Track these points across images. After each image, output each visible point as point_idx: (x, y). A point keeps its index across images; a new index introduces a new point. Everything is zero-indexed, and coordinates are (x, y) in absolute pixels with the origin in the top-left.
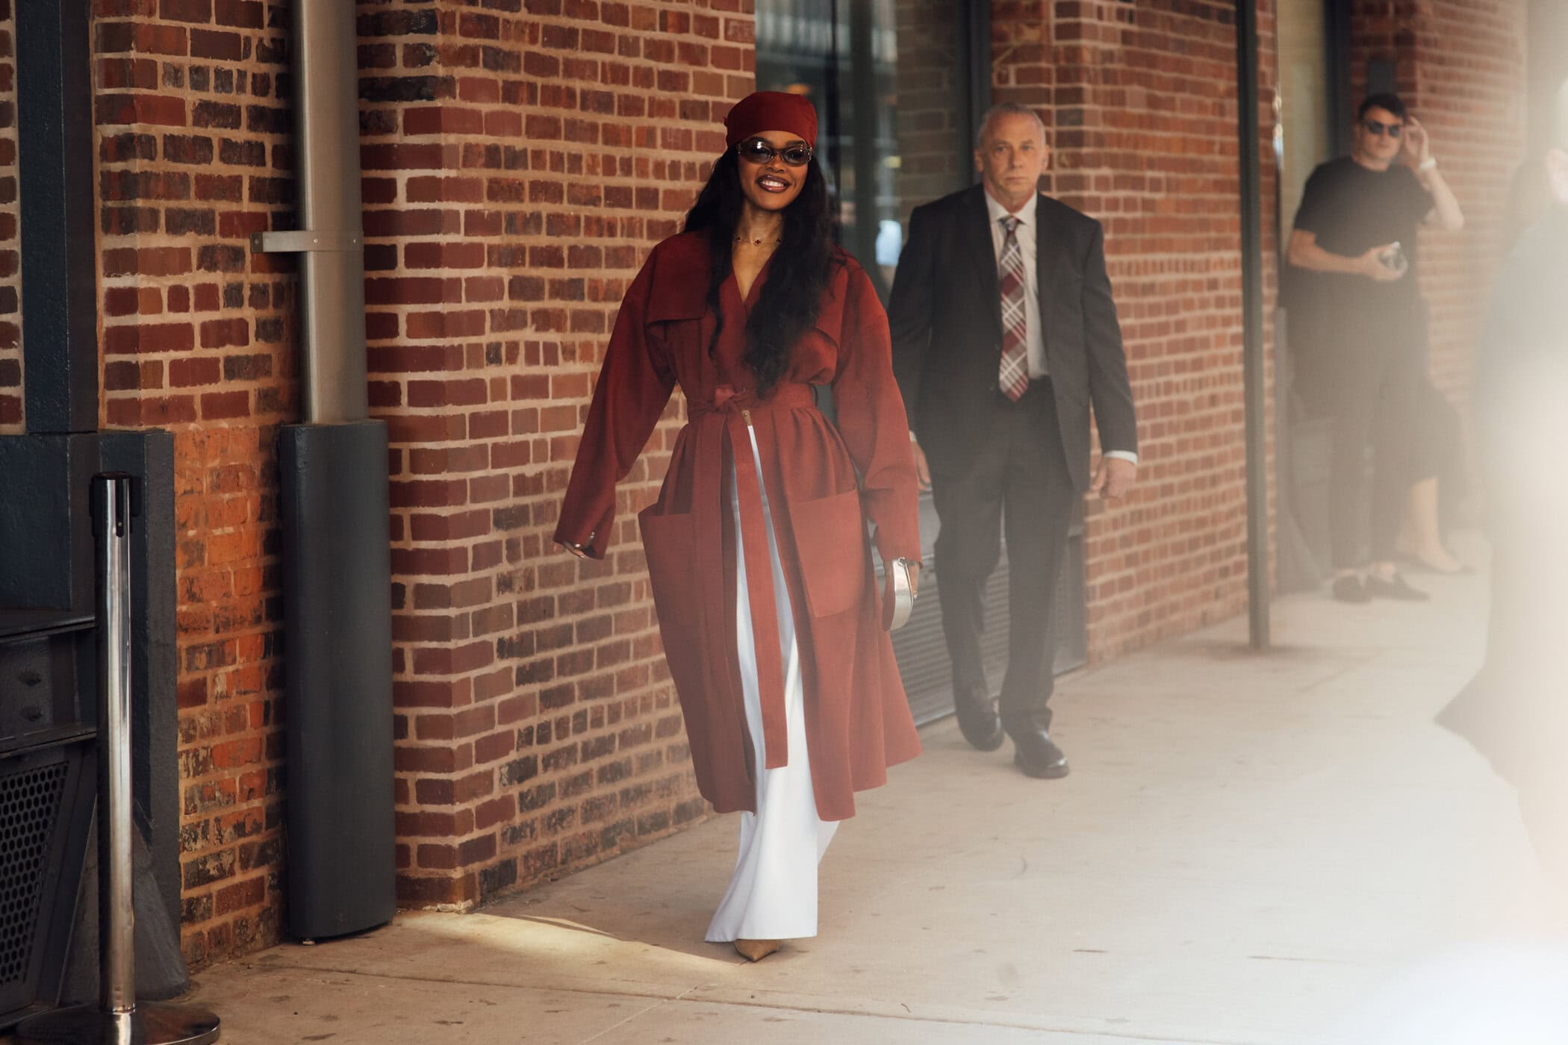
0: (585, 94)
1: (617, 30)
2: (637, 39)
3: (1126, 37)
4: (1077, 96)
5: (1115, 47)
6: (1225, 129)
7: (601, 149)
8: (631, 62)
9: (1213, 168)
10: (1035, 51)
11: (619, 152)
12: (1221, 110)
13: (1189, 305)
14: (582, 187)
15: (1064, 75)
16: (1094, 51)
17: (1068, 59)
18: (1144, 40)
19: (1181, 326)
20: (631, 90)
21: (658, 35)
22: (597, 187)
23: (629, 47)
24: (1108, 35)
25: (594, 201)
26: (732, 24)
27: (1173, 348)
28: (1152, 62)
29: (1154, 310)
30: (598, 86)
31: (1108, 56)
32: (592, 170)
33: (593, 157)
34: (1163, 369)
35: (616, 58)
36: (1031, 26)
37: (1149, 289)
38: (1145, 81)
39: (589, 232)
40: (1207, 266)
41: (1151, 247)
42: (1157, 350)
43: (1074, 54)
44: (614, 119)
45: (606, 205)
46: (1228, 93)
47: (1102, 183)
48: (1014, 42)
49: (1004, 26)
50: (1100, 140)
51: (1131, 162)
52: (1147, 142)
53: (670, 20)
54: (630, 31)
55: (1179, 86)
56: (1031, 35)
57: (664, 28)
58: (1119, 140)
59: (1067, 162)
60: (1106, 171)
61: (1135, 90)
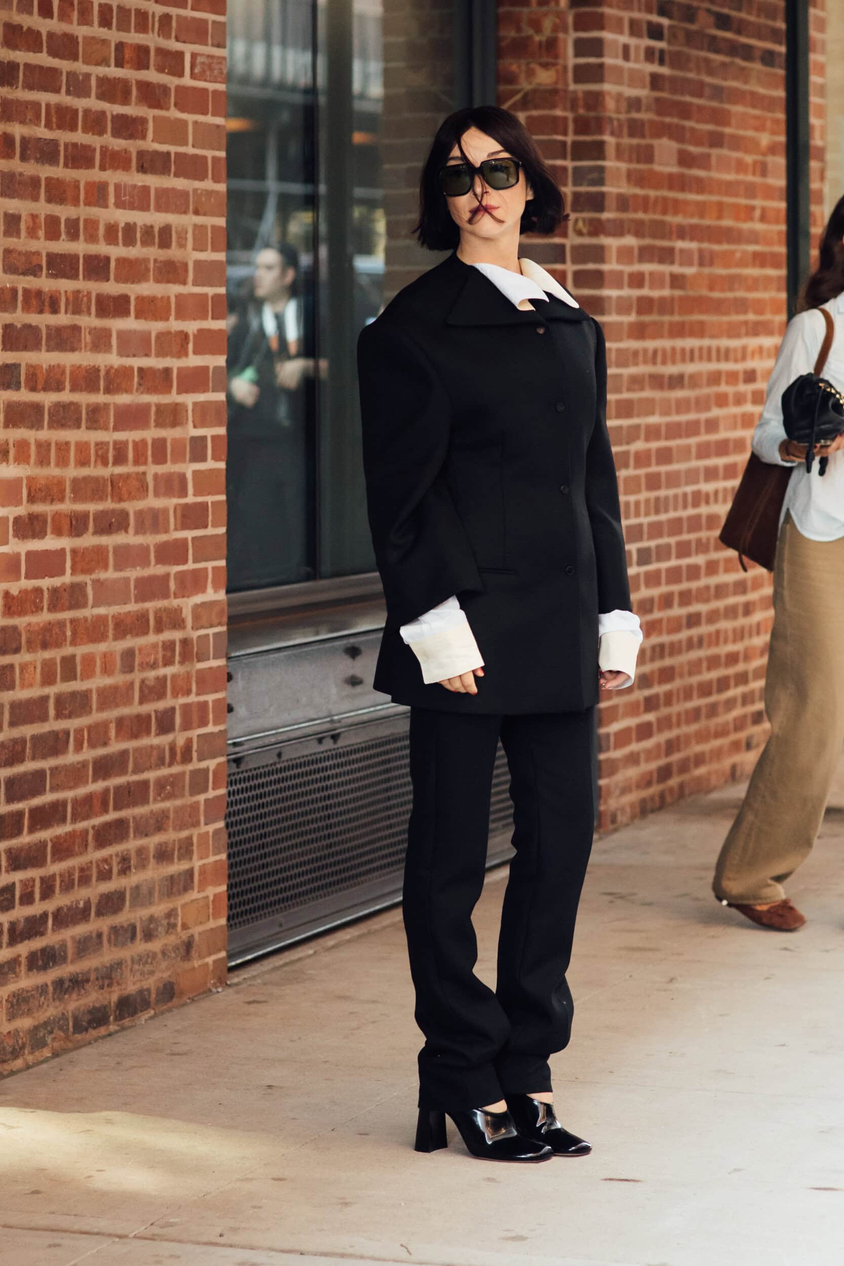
0: (25, 141)
1: (64, 65)
2: (87, 76)
3: (656, 81)
4: (598, 150)
5: (643, 93)
6: (769, 193)
7: (43, 208)
8: (80, 104)
9: (754, 238)
10: (549, 96)
11: (64, 212)
12: (763, 170)
13: (722, 400)
14: (20, 253)
15: (582, 126)
16: (619, 97)
17: (588, 107)
18: (677, 85)
19: (712, 425)
20: (79, 137)
21: (113, 72)
22: (38, 253)
23: (78, 86)
24: (634, 79)
25: (34, 271)
26: (199, 60)
27: (704, 451)
28: (685, 111)
29: (682, 406)
30: (42, 132)
31: (635, 104)
32: (32, 233)
33: (34, 217)
34: (692, 476)
35: (63, 99)
36: (545, 66)
37: (677, 381)
38: (677, 134)
39: (27, 308)
40: (744, 354)
41: (678, 331)
42: (685, 454)
43: (595, 100)
44: (58, 172)
45: (49, 276)
46: (772, 150)
47: (625, 255)
48: (525, 85)
49: (514, 66)
50: (623, 203)
51: (660, 230)
52: (677, 207)
53: (128, 54)
54: (80, 67)
55: (716, 140)
56: (544, 77)
57: (119, 64)
58: (645, 204)
59: (585, 230)
60: (630, 241)
61: (665, 147)
